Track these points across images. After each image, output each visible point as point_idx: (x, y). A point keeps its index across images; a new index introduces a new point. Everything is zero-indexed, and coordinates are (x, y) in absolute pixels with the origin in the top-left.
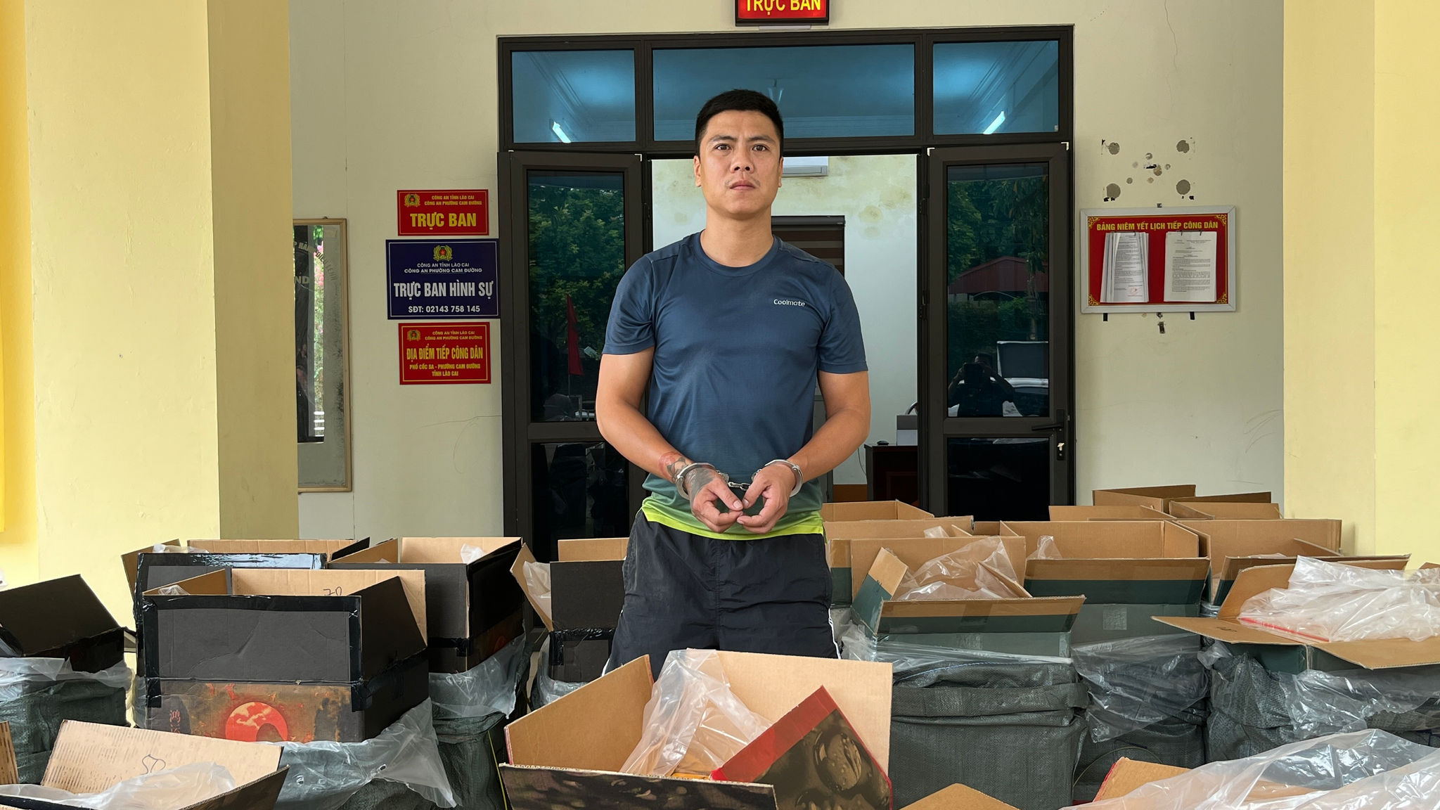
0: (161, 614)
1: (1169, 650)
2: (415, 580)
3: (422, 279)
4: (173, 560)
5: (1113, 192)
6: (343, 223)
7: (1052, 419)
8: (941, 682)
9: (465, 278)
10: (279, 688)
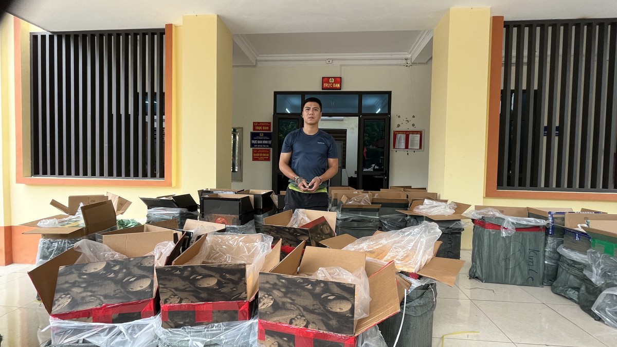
0: (205, 200)
1: (400, 217)
2: (252, 197)
3: (257, 140)
4: (207, 192)
5: (399, 126)
6: (242, 128)
7: (384, 172)
8: (353, 221)
9: (266, 140)
10: (226, 215)
